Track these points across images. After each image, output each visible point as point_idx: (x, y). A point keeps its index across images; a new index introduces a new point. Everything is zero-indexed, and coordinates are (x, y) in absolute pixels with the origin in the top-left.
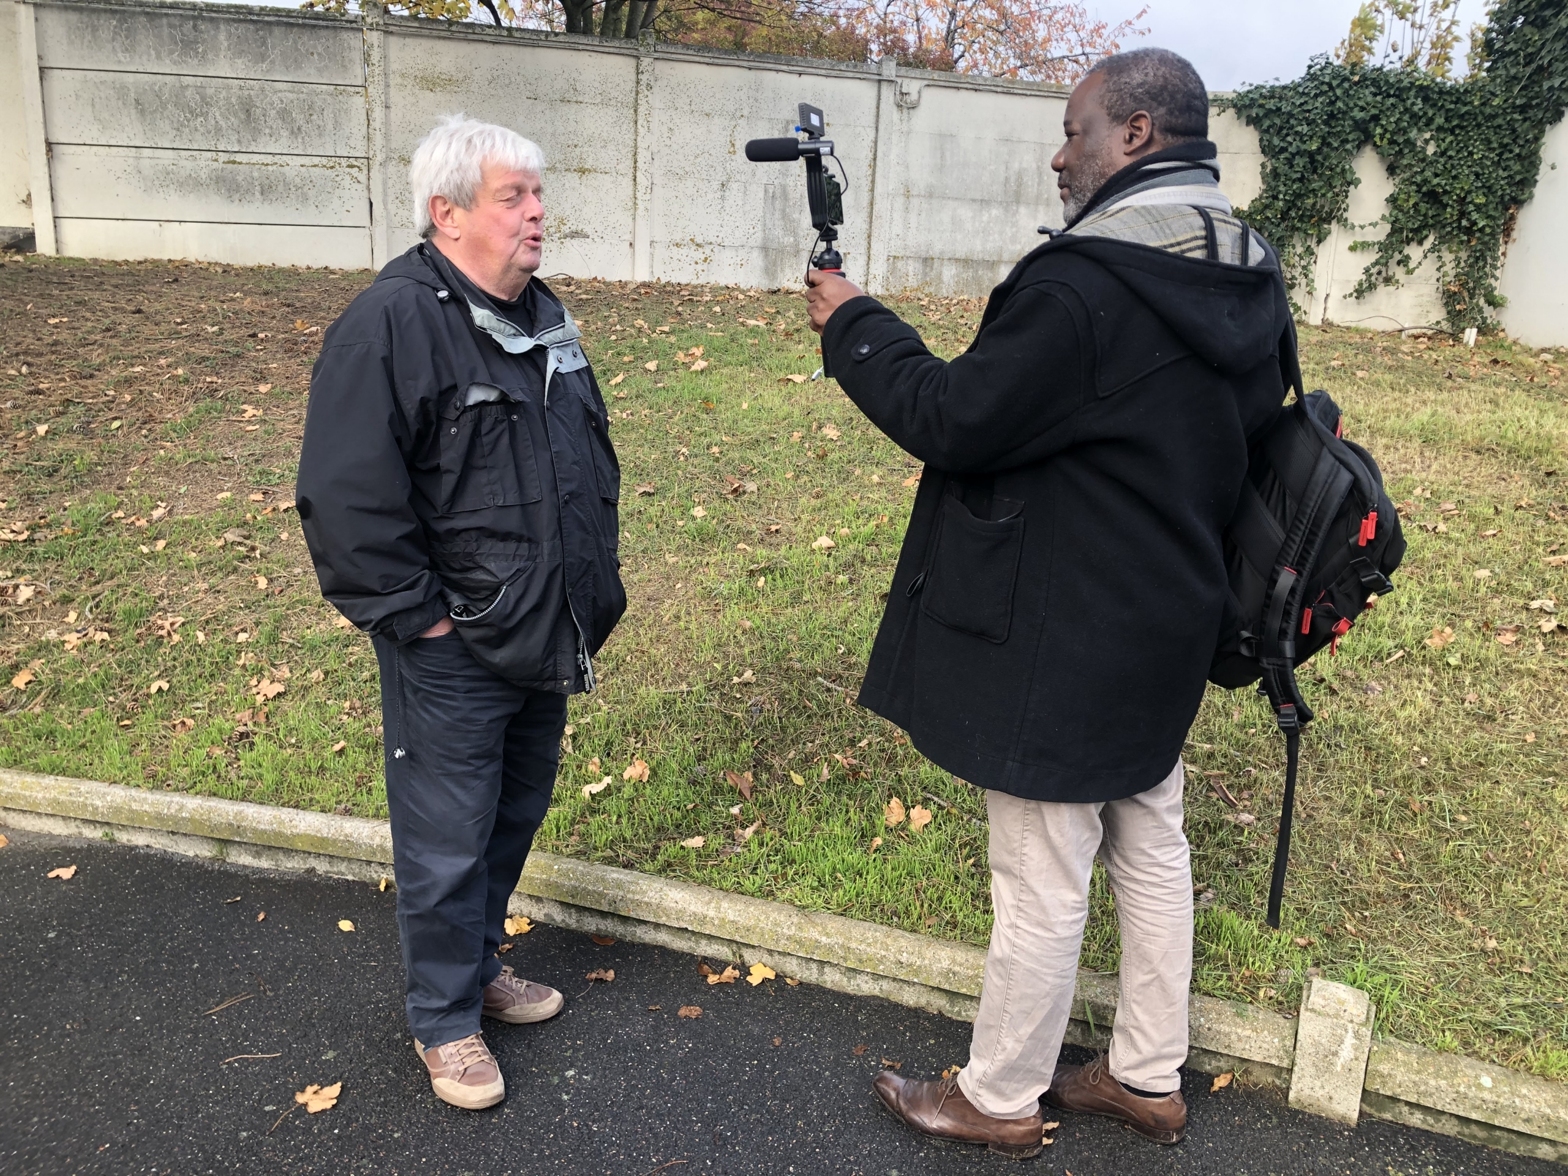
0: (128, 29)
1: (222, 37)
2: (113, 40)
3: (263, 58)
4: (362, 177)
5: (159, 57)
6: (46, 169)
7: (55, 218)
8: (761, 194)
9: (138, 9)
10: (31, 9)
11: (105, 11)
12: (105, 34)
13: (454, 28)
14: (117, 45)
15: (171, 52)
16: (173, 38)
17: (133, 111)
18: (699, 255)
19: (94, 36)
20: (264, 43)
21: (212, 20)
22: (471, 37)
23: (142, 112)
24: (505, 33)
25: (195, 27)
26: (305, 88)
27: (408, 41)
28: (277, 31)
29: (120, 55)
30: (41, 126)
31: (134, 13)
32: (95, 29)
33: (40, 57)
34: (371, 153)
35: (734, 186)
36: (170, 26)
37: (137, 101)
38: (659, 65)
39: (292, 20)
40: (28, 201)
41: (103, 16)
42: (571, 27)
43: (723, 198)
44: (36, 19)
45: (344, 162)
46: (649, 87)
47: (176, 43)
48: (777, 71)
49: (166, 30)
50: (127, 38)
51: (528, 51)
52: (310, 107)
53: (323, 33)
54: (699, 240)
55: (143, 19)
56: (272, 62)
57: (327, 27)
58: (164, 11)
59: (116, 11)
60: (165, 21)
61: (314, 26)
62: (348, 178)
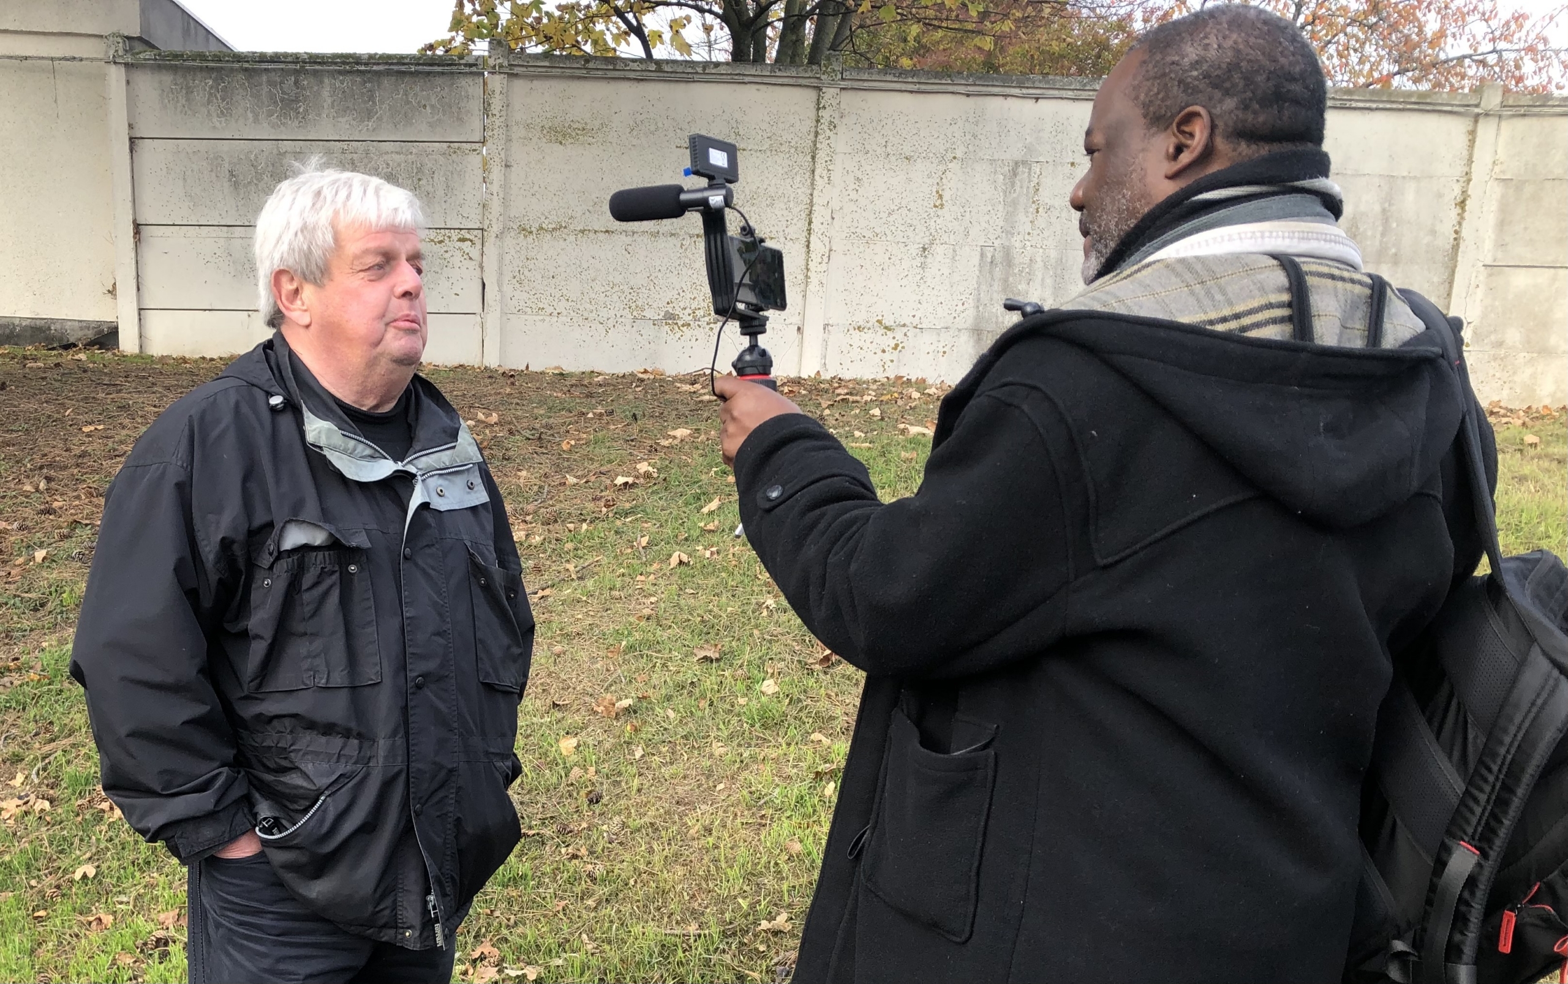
0: (225, 89)
1: (326, 93)
2: (209, 102)
3: (369, 114)
4: (475, 253)
5: (256, 120)
6: (133, 255)
7: (140, 309)
8: (976, 260)
9: (236, 65)
10: (123, 69)
11: (201, 69)
12: (199, 96)
13: (591, 65)
14: (212, 108)
15: (270, 114)
16: (272, 97)
17: (226, 184)
18: (888, 341)
19: (188, 100)
20: (371, 98)
21: (315, 73)
22: (611, 74)
23: (236, 185)
24: (653, 67)
25: (296, 82)
26: (415, 148)
27: (536, 84)
28: (386, 82)
29: (215, 120)
30: (130, 205)
31: (232, 70)
32: (189, 91)
33: (131, 126)
34: (487, 222)
35: (939, 250)
36: (270, 83)
37: (231, 174)
38: (847, 96)
39: (403, 68)
40: (112, 292)
41: (199, 75)
42: (738, 55)
43: (923, 266)
44: (128, 82)
45: (455, 235)
46: (833, 126)
47: (275, 102)
48: (1006, 96)
49: (265, 89)
50: (223, 100)
51: (681, 87)
52: (420, 170)
53: (439, 80)
54: (888, 322)
55: (241, 76)
56: (380, 119)
57: (443, 73)
58: (264, 66)
59: (213, 69)
60: (264, 78)
61: (429, 73)
62: (459, 254)
